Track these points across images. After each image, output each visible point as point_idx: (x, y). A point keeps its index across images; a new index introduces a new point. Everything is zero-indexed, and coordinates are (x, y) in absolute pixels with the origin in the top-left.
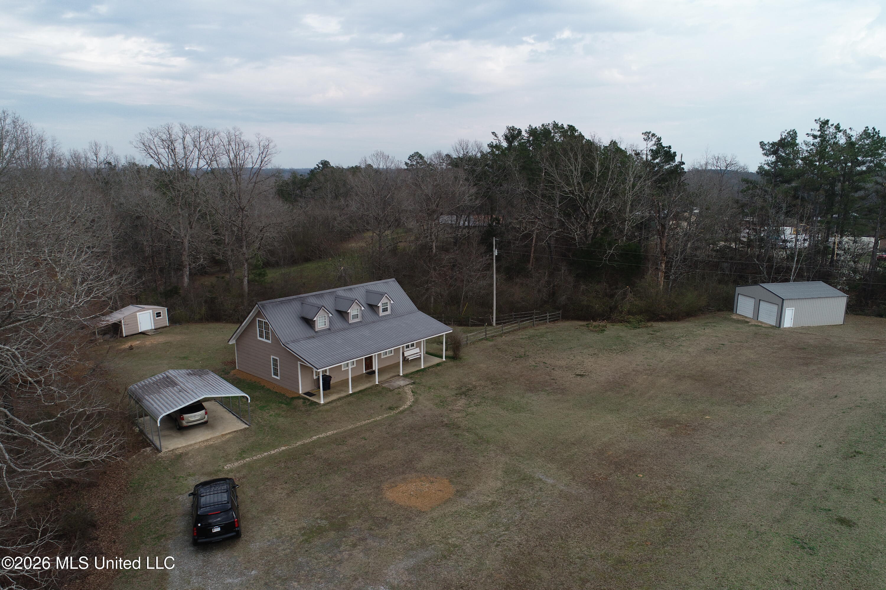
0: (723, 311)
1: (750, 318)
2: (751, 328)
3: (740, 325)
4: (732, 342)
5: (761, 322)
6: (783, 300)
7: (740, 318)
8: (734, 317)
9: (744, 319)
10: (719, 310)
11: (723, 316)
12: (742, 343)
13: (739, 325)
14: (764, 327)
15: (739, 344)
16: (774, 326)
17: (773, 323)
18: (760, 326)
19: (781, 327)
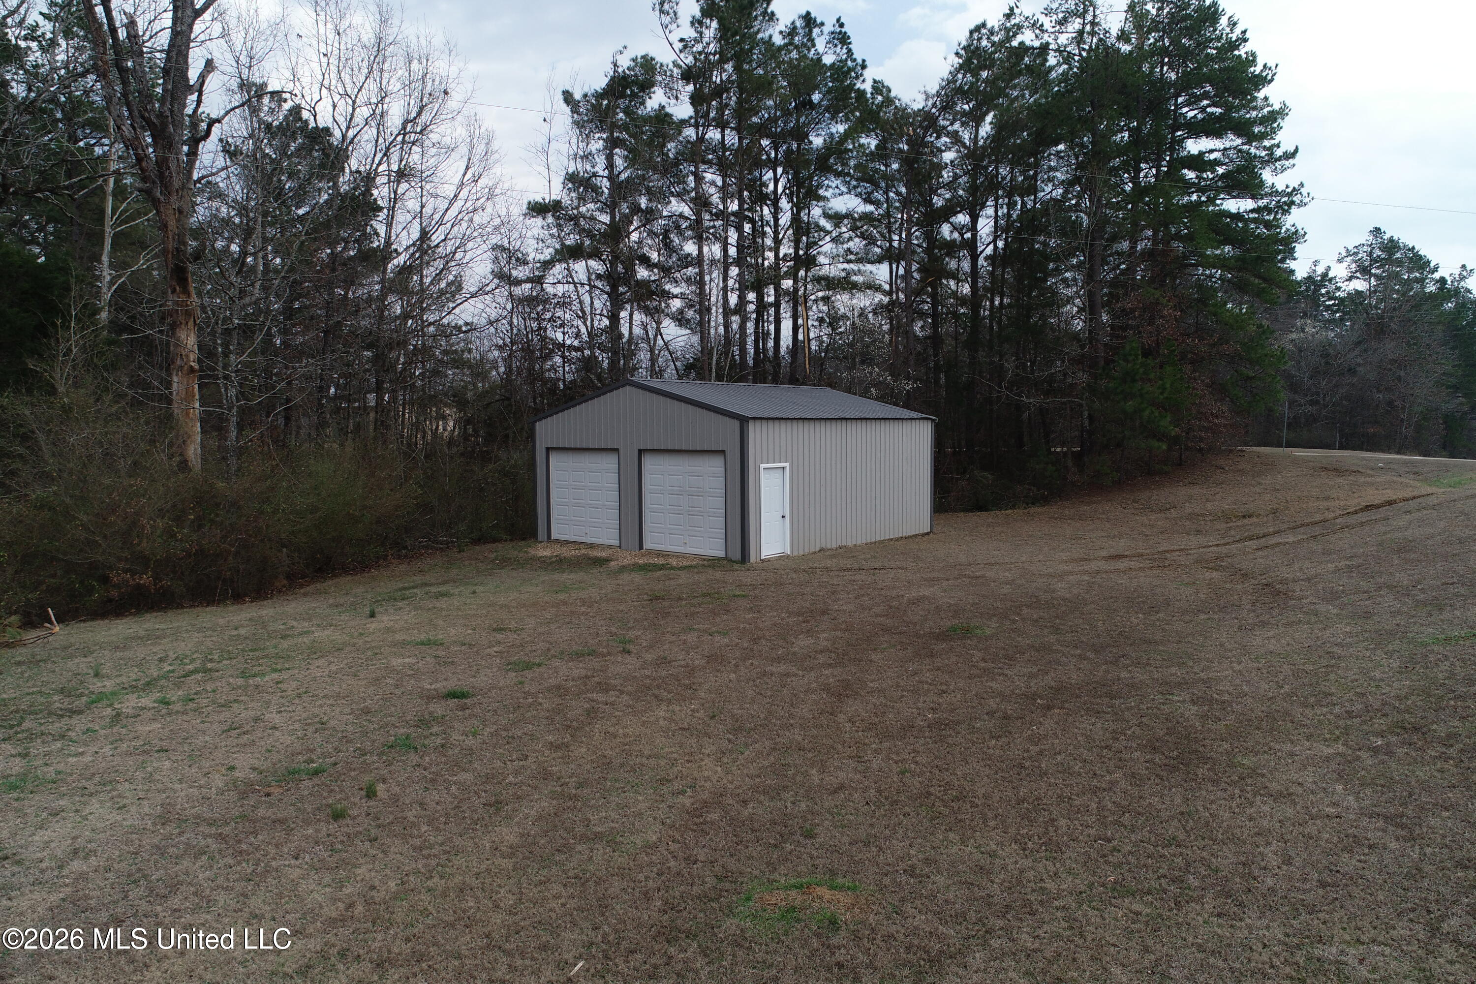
0: (495, 540)
1: (610, 547)
2: (625, 577)
3: (573, 576)
4: (529, 666)
5: (660, 554)
6: (744, 421)
7: (567, 552)
8: (543, 551)
9: (583, 551)
10: (481, 540)
11: (492, 556)
12: (596, 663)
13: (567, 577)
14: (680, 569)
15: (578, 670)
16: (719, 559)
17: (714, 547)
18: (660, 567)
19: (753, 558)
